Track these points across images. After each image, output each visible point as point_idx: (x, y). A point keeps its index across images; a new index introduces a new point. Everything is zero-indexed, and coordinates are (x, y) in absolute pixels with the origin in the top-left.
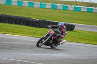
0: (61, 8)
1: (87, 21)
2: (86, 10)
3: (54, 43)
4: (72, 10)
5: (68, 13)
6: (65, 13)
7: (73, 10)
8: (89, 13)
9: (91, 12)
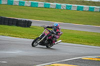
0: (18, 4)
1: (44, 16)
2: (43, 6)
3: (49, 43)
4: (28, 5)
5: (25, 9)
6: (21, 9)
7: (30, 5)
8: (46, 9)
9: (49, 8)
